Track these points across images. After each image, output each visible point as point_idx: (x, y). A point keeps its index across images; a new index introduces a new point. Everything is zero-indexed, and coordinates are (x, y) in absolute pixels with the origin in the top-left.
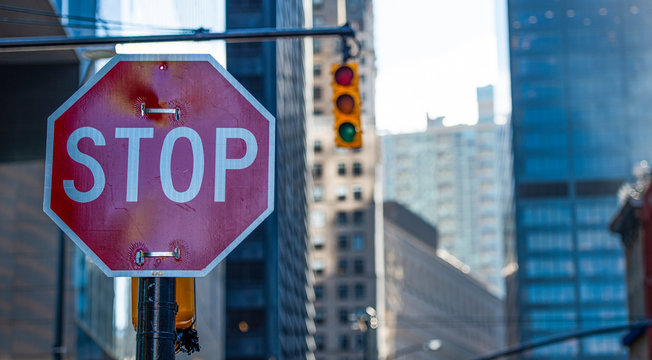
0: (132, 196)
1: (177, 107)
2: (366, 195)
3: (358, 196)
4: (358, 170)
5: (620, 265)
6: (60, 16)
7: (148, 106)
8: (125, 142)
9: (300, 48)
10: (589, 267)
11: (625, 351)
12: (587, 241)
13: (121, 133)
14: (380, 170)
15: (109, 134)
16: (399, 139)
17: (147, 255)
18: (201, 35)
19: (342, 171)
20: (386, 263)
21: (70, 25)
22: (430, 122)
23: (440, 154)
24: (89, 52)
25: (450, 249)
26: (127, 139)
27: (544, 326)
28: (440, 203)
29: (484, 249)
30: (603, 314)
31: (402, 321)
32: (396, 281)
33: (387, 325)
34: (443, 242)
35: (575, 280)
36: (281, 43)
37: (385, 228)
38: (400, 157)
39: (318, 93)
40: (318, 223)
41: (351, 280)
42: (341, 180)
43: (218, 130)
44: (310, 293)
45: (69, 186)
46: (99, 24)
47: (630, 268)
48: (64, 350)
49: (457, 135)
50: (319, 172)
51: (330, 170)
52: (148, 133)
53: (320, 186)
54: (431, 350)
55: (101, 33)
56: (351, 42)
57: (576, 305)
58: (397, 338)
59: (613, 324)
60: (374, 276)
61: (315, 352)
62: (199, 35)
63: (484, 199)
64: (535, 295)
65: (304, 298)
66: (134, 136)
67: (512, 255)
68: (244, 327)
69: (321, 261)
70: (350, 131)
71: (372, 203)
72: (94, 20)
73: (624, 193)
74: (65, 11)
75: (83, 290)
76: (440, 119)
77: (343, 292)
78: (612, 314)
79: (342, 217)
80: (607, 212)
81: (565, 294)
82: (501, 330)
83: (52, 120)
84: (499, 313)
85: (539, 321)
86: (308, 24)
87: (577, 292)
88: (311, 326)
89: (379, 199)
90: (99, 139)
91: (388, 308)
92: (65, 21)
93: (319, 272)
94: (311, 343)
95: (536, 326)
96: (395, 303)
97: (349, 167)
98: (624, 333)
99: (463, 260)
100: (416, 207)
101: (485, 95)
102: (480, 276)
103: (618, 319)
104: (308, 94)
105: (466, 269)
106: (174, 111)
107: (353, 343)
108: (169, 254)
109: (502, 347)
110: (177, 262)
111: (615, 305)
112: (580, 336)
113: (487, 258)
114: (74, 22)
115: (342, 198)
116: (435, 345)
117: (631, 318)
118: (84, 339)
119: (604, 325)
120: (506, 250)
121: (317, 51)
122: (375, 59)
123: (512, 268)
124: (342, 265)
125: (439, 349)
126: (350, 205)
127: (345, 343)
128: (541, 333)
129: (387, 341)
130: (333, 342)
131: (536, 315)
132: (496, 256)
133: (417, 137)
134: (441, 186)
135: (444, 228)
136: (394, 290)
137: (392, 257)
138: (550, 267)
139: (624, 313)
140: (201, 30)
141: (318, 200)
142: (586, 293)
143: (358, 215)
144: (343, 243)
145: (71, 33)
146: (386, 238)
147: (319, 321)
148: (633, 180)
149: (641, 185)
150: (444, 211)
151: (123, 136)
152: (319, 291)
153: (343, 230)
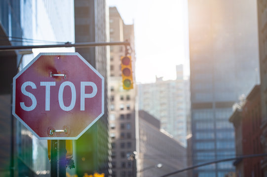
0: (48, 108)
1: (65, 74)
2: (132, 107)
3: (128, 108)
4: (128, 98)
5: (233, 135)
6: (9, 37)
7: (53, 73)
8: (44, 87)
9: (105, 50)
10: (220, 135)
11: (234, 168)
12: (220, 125)
13: (42, 84)
14: (137, 98)
15: (38, 84)
16: (144, 86)
17: (54, 131)
18: (68, 45)
19: (122, 99)
20: (140, 134)
21: (12, 41)
22: (157, 79)
23: (161, 92)
24: (21, 52)
25: (165, 129)
26: (45, 86)
27: (202, 158)
28: (161, 111)
29: (178, 129)
30: (226, 153)
31: (146, 157)
32: (144, 141)
33: (140, 158)
34: (162, 126)
35: (214, 141)
36: (97, 48)
37: (139, 121)
38: (145, 93)
39: (112, 68)
40: (113, 119)
41: (126, 141)
42: (122, 102)
43: (81, 82)
44: (110, 146)
45: (22, 105)
46: (24, 40)
47: (237, 136)
48: (14, 168)
49: (168, 84)
50: (113, 99)
51: (117, 98)
52: (54, 84)
53: (113, 104)
54: (158, 168)
55: (25, 44)
56: (128, 47)
57: (215, 150)
58: (144, 163)
59: (229, 157)
60: (135, 139)
61: (112, 169)
62: (67, 45)
63: (179, 109)
64: (199, 146)
65: (107, 148)
66: (48, 85)
67: (190, 131)
68: (83, 159)
69: (114, 134)
70: (128, 83)
71: (134, 111)
72: (22, 39)
73: (235, 107)
74: (10, 35)
75: (20, 145)
76: (161, 78)
77: (123, 145)
78: (229, 153)
79: (122, 116)
80: (228, 114)
81: (210, 146)
82: (185, 160)
83: (15, 78)
84: (185, 153)
85: (200, 156)
86: (108, 41)
87: (216, 145)
88: (110, 159)
89: (137, 109)
90: (34, 86)
91: (140, 151)
92: (10, 39)
93: (113, 138)
94: (110, 165)
95: (199, 158)
96: (143, 149)
97: (125, 97)
98: (234, 161)
99: (170, 133)
100: (152, 112)
101: (179, 68)
102: (177, 139)
103: (231, 155)
104: (108, 68)
105: (171, 136)
106: (63, 75)
107: (127, 165)
108: (63, 131)
109: (186, 167)
110: (66, 134)
111: (231, 150)
112: (216, 162)
113: (180, 132)
114: (14, 39)
115: (122, 109)
116: (160, 166)
117: (237, 155)
118: (21, 164)
119: (226, 158)
120: (187, 129)
121: (111, 51)
122: (135, 54)
123: (190, 136)
124: (122, 135)
125: (161, 167)
126: (125, 112)
127: (123, 165)
128: (201, 161)
129: (140, 164)
130: (119, 165)
131: (199, 154)
132: (184, 131)
133: (152, 85)
134: (162, 104)
135: (163, 121)
136: (143, 144)
137: (142, 132)
138: (205, 136)
139: (234, 153)
140: (68, 43)
141: (112, 110)
142: (219, 145)
143: (129, 116)
144: (122, 127)
145: (13, 44)
146: (139, 124)
147: (113, 157)
148: (239, 102)
149: (242, 104)
150: (163, 114)
151: (43, 85)
152: (113, 145)
153: (122, 121)
